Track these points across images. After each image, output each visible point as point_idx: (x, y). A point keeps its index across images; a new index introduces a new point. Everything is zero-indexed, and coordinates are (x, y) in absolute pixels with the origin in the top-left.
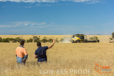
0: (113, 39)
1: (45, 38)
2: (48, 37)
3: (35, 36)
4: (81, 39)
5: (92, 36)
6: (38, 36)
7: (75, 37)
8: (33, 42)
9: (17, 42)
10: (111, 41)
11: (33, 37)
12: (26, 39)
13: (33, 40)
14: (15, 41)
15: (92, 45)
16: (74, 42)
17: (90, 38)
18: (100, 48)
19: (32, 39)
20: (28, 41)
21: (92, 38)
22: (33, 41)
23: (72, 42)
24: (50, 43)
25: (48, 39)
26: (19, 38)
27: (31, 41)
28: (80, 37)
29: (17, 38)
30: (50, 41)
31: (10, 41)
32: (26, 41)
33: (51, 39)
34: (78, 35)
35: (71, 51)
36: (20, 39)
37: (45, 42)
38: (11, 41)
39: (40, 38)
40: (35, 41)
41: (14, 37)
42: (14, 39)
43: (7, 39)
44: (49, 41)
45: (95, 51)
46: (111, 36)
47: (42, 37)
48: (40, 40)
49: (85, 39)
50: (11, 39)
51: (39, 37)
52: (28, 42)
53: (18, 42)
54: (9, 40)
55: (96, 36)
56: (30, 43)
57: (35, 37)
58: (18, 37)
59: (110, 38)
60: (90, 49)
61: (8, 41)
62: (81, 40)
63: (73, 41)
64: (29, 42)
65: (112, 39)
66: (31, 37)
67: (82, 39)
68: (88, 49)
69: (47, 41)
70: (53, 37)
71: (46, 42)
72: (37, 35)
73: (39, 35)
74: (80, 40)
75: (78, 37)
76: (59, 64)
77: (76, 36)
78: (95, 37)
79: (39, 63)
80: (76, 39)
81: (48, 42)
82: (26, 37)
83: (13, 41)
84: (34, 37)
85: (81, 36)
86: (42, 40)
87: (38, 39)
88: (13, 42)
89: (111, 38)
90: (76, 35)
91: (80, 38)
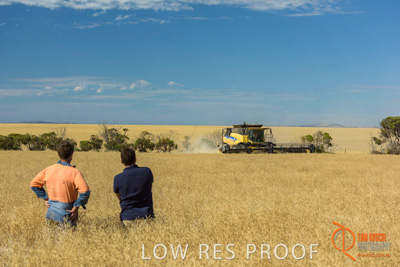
0: (384, 141)
1: (146, 137)
2: (157, 131)
3: (110, 127)
6: (120, 129)
7: (232, 135)
8: (103, 149)
9: (48, 150)
10: (378, 148)
11: (102, 131)
12: (78, 141)
13: (105, 142)
14: (38, 144)
16: (228, 150)
18: (337, 173)
19: (101, 138)
20: (86, 147)
21: (310, 138)
22: (103, 146)
23: (221, 150)
24: (162, 152)
25: (157, 141)
26: (53, 133)
27: (94, 145)
28: (249, 133)
29: (45, 135)
30: (163, 148)
31: (23, 146)
32: (78, 146)
33: (168, 139)
34: (245, 126)
35: (238, 182)
36: (58, 137)
37: (145, 151)
38: (25, 143)
39: (127, 134)
40: (111, 147)
41: (37, 131)
42: (36, 139)
43: (11, 137)
44: (159, 146)
45: (321, 184)
46: (377, 132)
47: (133, 133)
48: (129, 142)
49: (267, 140)
50: (27, 140)
51: (123, 133)
52: (84, 150)
53: (51, 147)
54: (16, 142)
55: (325, 130)
56: (92, 153)
57: (110, 131)
58: (49, 131)
59: (375, 139)
60: (304, 174)
61: (14, 146)
62: (254, 145)
63: (228, 146)
64: (90, 149)
65: (379, 143)
66: (94, 130)
67: (257, 141)
68: (297, 174)
69: (152, 147)
70: (172, 132)
71: (148, 150)
72: (115, 127)
73: (125, 127)
74: (249, 144)
75: (244, 134)
76: (194, 229)
77: (236, 129)
79: (125, 222)
80: (237, 142)
81: (155, 151)
82: (78, 133)
83: (31, 146)
84: (108, 133)
85: (255, 131)
86: (134, 143)
87: (120, 139)
88: (31, 149)
89: (378, 137)
90: (235, 127)
91: (249, 138)
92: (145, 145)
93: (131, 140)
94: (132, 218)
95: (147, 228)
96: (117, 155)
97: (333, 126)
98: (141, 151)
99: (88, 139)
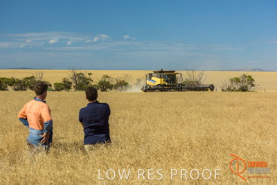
1: (107, 80)
2: (115, 75)
3: (78, 72)
4: (167, 81)
5: (239, 74)
6: (85, 73)
7: (153, 78)
8: (73, 89)
9: (29, 91)
11: (72, 75)
12: (52, 83)
13: (74, 84)
14: (21, 85)
15: (235, 99)
16: (148, 89)
17: (232, 80)
19: (71, 80)
20: (59, 88)
21: (237, 80)
22: (72, 87)
24: (119, 91)
25: (115, 83)
26: (33, 77)
27: (65, 86)
28: (164, 77)
29: (27, 78)
30: (120, 88)
31: (9, 88)
32: (53, 87)
33: (124, 81)
34: (162, 72)
36: (37, 80)
37: (105, 91)
38: (11, 85)
39: (91, 77)
40: (79, 87)
41: (20, 75)
42: (19, 82)
44: (116, 87)
47: (96, 77)
48: (93, 84)
49: (179, 82)
50: (12, 82)
51: (88, 76)
52: (58, 90)
53: (31, 88)
54: (4, 84)
55: (248, 73)
56: (64, 93)
57: (78, 75)
58: (30, 75)
60: (231, 108)
61: (2, 87)
62: (168, 86)
64: (62, 89)
66: (66, 74)
68: (226, 108)
69: (111, 87)
70: (127, 75)
71: (108, 90)
72: (82, 71)
73: (90, 71)
74: (165, 85)
75: (160, 78)
77: (155, 74)
78: (245, 76)
80: (156, 84)
81: (114, 90)
82: (52, 77)
83: (16, 87)
84: (76, 76)
85: (169, 76)
86: (97, 84)
87: (86, 81)
88: (16, 90)
90: (155, 72)
91: (164, 80)
92: (105, 86)
93: (95, 82)
94: (93, 143)
95: (105, 151)
96: (83, 93)
97: (255, 70)
98: (102, 91)
99: (61, 81)
